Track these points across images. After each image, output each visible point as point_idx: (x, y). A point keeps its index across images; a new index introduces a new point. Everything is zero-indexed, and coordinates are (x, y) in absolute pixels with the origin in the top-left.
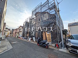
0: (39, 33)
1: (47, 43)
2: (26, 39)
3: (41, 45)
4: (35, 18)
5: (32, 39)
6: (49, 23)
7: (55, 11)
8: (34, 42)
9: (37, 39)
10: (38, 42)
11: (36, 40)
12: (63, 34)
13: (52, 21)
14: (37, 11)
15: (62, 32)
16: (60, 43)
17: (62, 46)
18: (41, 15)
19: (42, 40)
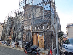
0: (29, 35)
1: (37, 49)
2: (8, 44)
3: (29, 53)
4: (24, 13)
5: (17, 44)
6: (42, 22)
7: (50, 7)
8: (20, 48)
9: (25, 43)
10: (26, 49)
11: (23, 46)
12: (59, 37)
13: (46, 19)
14: (27, 3)
15: (57, 35)
16: (54, 49)
17: (56, 53)
18: (33, 10)
19: (32, 45)
